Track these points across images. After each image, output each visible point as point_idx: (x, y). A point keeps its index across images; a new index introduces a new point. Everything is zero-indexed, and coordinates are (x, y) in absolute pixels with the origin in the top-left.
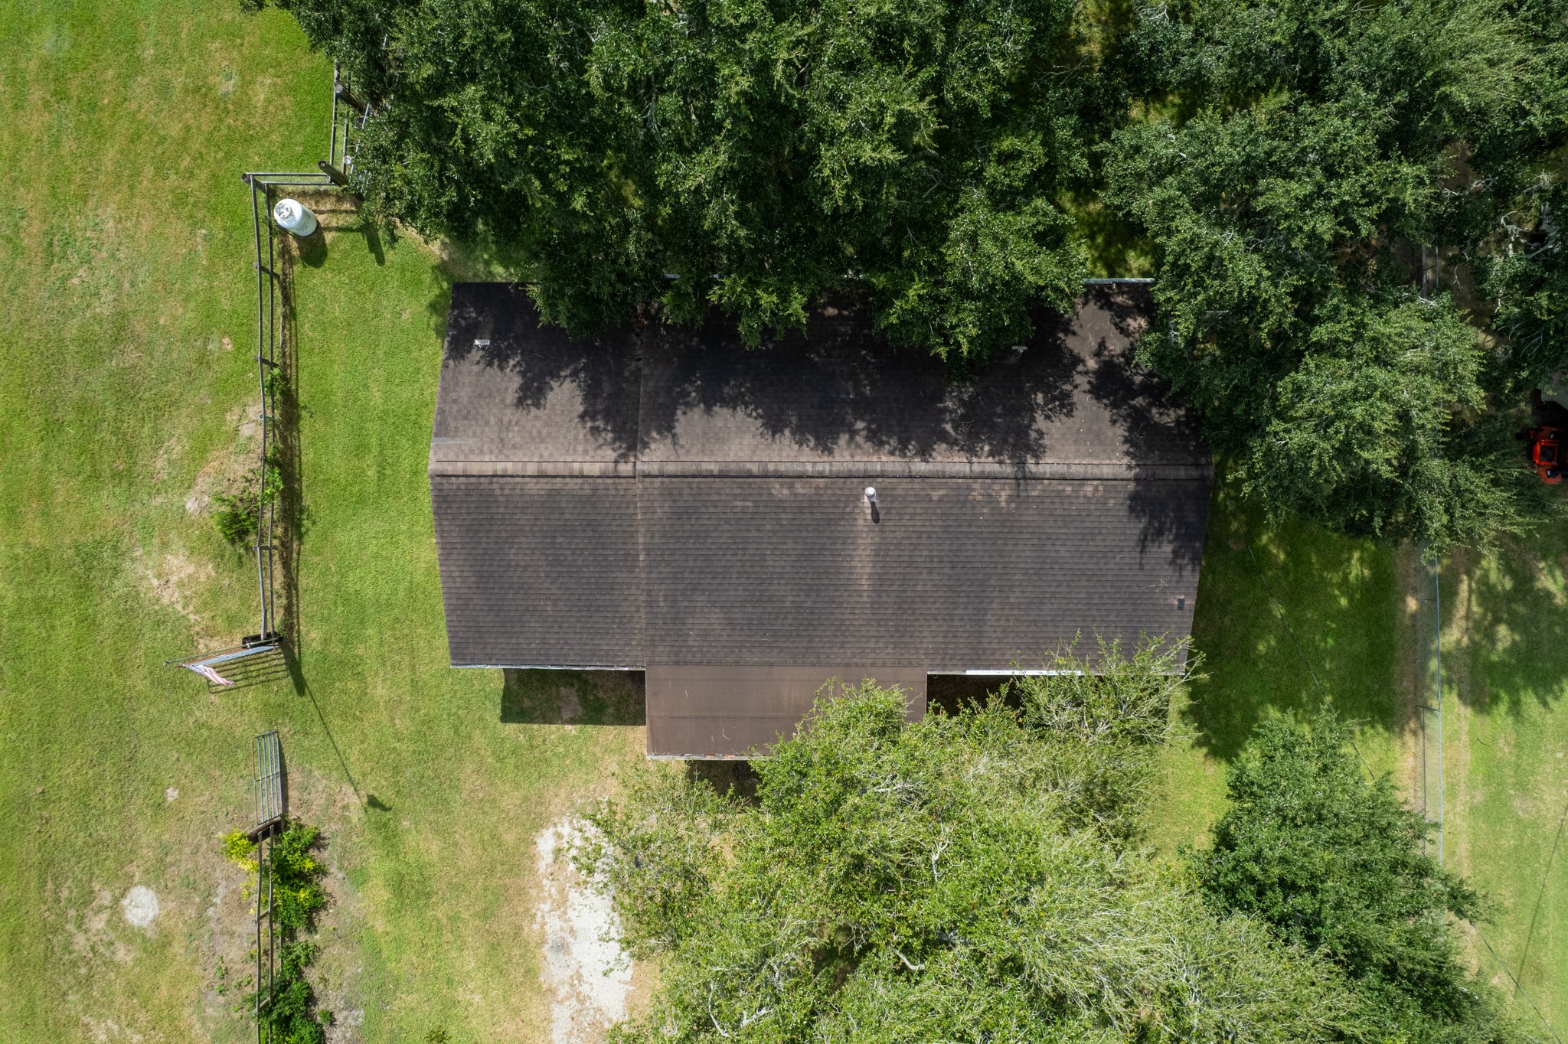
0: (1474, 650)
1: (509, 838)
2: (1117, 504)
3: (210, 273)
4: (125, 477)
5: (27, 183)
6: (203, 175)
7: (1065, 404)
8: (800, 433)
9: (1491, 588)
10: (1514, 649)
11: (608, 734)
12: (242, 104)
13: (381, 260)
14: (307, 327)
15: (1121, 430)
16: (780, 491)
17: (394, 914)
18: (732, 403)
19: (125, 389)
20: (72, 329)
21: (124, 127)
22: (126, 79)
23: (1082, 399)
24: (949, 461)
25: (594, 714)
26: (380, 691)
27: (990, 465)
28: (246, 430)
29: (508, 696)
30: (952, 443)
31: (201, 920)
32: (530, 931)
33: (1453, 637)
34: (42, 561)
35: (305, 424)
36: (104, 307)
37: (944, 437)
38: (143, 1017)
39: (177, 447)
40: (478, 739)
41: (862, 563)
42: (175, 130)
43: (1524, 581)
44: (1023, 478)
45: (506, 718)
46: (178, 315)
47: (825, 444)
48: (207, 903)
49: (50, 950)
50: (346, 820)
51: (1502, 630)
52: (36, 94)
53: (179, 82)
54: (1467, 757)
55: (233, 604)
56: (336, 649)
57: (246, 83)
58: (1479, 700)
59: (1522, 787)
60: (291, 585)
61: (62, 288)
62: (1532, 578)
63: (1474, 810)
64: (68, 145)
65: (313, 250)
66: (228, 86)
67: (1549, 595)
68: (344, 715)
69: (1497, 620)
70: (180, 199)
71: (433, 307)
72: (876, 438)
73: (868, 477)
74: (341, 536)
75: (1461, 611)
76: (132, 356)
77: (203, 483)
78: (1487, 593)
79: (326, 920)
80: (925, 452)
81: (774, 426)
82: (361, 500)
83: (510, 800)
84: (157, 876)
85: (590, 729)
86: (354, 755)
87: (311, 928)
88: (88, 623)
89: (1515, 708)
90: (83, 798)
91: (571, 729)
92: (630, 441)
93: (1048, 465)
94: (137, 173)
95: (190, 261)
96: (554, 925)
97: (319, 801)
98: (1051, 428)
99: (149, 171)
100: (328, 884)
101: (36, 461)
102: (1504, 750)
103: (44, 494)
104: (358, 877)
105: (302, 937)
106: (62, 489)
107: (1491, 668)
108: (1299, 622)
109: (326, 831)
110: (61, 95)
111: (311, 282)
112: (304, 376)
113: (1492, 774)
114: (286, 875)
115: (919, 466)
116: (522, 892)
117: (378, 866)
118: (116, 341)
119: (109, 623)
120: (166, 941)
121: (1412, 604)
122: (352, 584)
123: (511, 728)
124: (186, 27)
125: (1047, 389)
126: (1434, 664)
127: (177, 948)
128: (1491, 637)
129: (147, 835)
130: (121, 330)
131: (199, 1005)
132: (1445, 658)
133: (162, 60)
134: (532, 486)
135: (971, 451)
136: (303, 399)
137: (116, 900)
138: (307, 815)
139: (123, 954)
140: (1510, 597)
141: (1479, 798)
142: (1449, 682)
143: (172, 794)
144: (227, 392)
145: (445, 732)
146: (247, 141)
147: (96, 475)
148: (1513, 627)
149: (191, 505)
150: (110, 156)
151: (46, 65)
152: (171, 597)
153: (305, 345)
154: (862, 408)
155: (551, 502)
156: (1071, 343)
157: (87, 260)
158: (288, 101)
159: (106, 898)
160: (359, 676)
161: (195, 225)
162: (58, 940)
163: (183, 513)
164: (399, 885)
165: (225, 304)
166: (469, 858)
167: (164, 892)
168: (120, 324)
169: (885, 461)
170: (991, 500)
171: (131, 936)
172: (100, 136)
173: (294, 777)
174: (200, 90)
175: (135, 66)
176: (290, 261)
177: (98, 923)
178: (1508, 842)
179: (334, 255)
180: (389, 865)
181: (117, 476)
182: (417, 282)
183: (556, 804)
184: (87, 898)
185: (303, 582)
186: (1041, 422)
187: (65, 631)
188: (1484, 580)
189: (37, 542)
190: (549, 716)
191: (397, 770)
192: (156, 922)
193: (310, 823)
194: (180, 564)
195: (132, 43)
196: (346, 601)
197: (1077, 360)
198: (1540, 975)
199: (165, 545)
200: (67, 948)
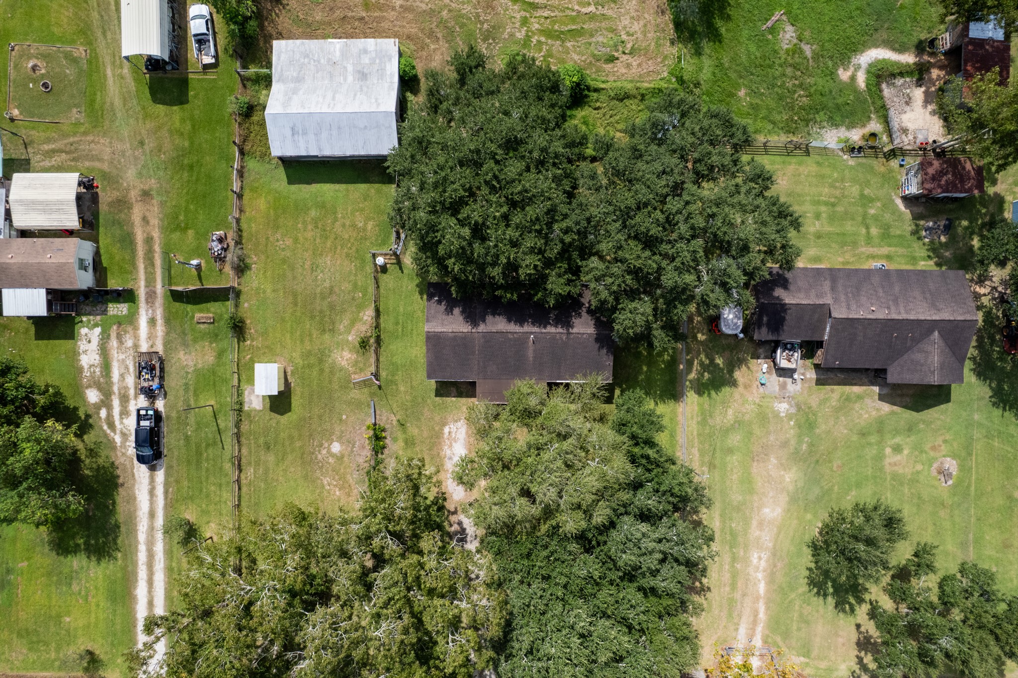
0: (698, 379)
1: (437, 429)
2: (592, 340)
3: (356, 275)
4: (332, 331)
5: (307, 251)
6: (354, 249)
7: (580, 315)
8: (516, 322)
9: (703, 363)
10: (709, 379)
11: (464, 400)
12: (365, 230)
13: (402, 272)
14: (382, 291)
15: (593, 322)
16: (510, 336)
17: (405, 449)
18: (499, 315)
19: (332, 307)
20: (318, 290)
21: (333, 236)
22: (333, 223)
23: (584, 314)
24: (551, 329)
25: (460, 395)
26: (402, 389)
27: (561, 330)
28: (365, 318)
29: (437, 390)
30: (551, 325)
31: (352, 451)
32: (442, 454)
33: (692, 376)
34: (309, 353)
35: (382, 317)
36: (327, 284)
37: (550, 324)
38: (337, 477)
39: (346, 322)
40: (429, 401)
41: (530, 354)
42: (346, 236)
43: (712, 361)
44: (569, 333)
45: (436, 396)
46: (347, 286)
47: (522, 325)
48: (353, 446)
49: (311, 458)
50: (392, 424)
51: (706, 374)
52: (310, 227)
53: (347, 223)
54: (696, 408)
55: (361, 365)
56: (390, 377)
57: (366, 224)
58: (700, 393)
59: (711, 416)
60: (378, 360)
61: (316, 280)
62: (714, 360)
63: (698, 423)
64: (318, 240)
65: (384, 269)
66: (361, 225)
67: (719, 364)
68: (392, 395)
69: (704, 371)
70: (347, 255)
71: (417, 286)
72: (533, 324)
73: (532, 333)
74: (391, 347)
75: (695, 369)
76: (334, 297)
77: (353, 332)
78: (702, 364)
79: (386, 451)
80: (545, 327)
81: (509, 321)
82: (397, 337)
83: (437, 418)
84: (340, 439)
85: (459, 399)
86: (395, 406)
87: (382, 453)
88: (322, 371)
89: (709, 395)
90: (320, 417)
91: (454, 399)
92: (475, 324)
93: (575, 330)
94: (336, 248)
95: (350, 272)
96: (448, 452)
97: (384, 418)
98: (576, 321)
99: (339, 247)
100: (388, 441)
101: (308, 326)
102: (706, 406)
103: (310, 335)
104: (395, 440)
105: (380, 456)
106: (315, 333)
107: (703, 384)
108: (650, 371)
109: (387, 426)
110: (317, 227)
111: (384, 278)
112: (381, 304)
113: (703, 412)
114: (377, 438)
115: (544, 331)
116: (440, 443)
117: (400, 436)
118: (330, 294)
119: (327, 370)
120: (342, 457)
121: (681, 367)
122: (394, 359)
123: (438, 398)
124: (350, 208)
125: (575, 311)
126: (688, 383)
127: (345, 459)
128: (703, 375)
129: (337, 428)
130: (331, 291)
131: (351, 475)
132: (690, 381)
133: (344, 218)
134: (450, 335)
135: (556, 327)
136: (381, 309)
137: (329, 446)
138: (382, 423)
139: (331, 460)
140: (708, 366)
141: (699, 419)
142: (691, 388)
143: (344, 417)
144: (361, 307)
145: (420, 400)
146: (366, 239)
147: (324, 330)
148: (709, 373)
149: (350, 338)
150: (329, 244)
151: (312, 219)
152: (344, 363)
153: (381, 295)
154: (530, 316)
155: (455, 338)
156: (582, 300)
157: (322, 272)
158: (377, 228)
159: (326, 445)
160: (396, 385)
161: (352, 262)
162: (313, 457)
163: (348, 340)
164: (406, 442)
165: (360, 284)
166: (425, 434)
167: (342, 443)
168: (331, 289)
169: (536, 329)
170: (562, 339)
171: (333, 455)
172: (326, 238)
173: (378, 412)
174: (354, 226)
175: (336, 220)
176: (377, 272)
177: (324, 452)
178: (707, 431)
179: (389, 271)
180: (404, 436)
181: (330, 330)
182: (412, 278)
183: (450, 419)
184: (321, 445)
185: (381, 360)
186: (574, 320)
187: (315, 373)
188: (701, 360)
189: (308, 348)
190: (448, 395)
191: (406, 410)
192: (340, 452)
193: (382, 425)
194: (347, 354)
195: (335, 213)
196: (393, 364)
197: (584, 304)
198: (715, 467)
199: (343, 349)
200: (316, 458)
